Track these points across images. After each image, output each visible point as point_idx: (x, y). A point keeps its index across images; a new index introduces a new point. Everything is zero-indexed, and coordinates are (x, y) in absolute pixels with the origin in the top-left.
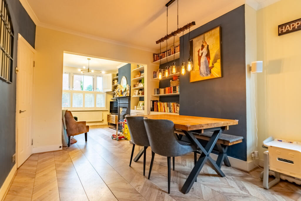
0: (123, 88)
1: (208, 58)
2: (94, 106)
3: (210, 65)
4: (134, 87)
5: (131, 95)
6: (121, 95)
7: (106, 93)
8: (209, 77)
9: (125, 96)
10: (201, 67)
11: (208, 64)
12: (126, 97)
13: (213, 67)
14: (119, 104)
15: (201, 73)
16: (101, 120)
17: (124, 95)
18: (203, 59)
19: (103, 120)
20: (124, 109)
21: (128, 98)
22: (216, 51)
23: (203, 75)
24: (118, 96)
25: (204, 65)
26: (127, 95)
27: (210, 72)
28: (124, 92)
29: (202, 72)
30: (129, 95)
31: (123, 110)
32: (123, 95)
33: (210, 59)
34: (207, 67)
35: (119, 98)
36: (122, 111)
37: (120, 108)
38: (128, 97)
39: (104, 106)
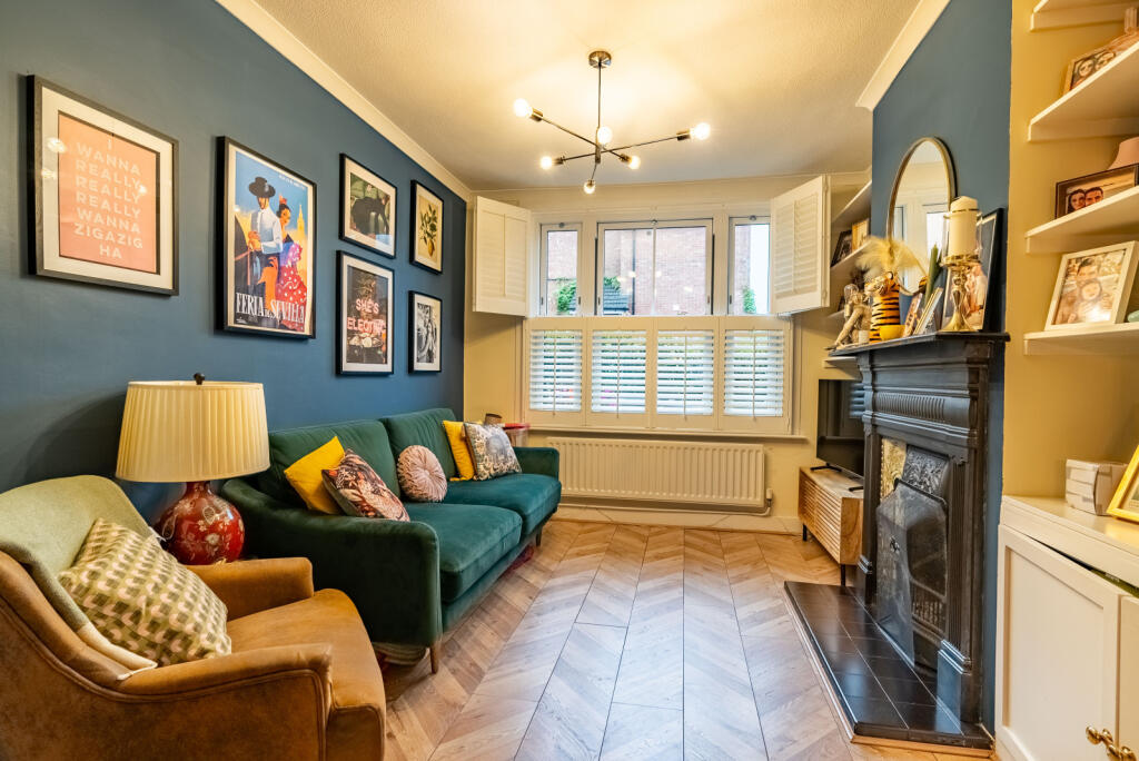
0: (910, 262)
2: (711, 411)
4: (1060, 212)
5: (1010, 324)
6: (886, 332)
7: (789, 326)
9: (923, 330)
12: (942, 344)
14: (875, 408)
16: (758, 501)
17: (919, 325)
19: (769, 502)
20: (918, 462)
21: (971, 351)
24: (862, 339)
26: (951, 325)
28: (923, 290)
30: (975, 323)
31: (908, 469)
32: (907, 330)
35: (872, 354)
36: (899, 474)
37: (887, 445)
38: (963, 338)
39: (780, 412)
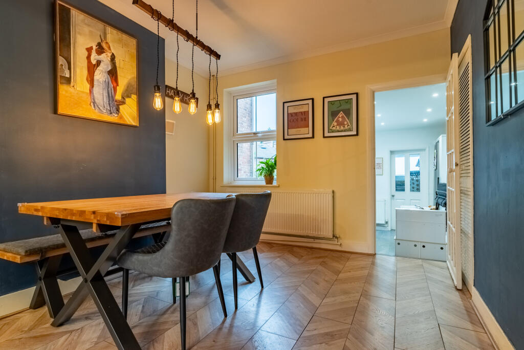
1: (114, 81)
3: (118, 97)
8: (114, 118)
10: (94, 88)
11: (113, 91)
13: (123, 103)
15: (94, 103)
18: (100, 75)
22: (129, 77)
23: (99, 107)
25: (103, 89)
27: (118, 110)
29: (96, 100)
33: (118, 85)
34: (111, 97)
